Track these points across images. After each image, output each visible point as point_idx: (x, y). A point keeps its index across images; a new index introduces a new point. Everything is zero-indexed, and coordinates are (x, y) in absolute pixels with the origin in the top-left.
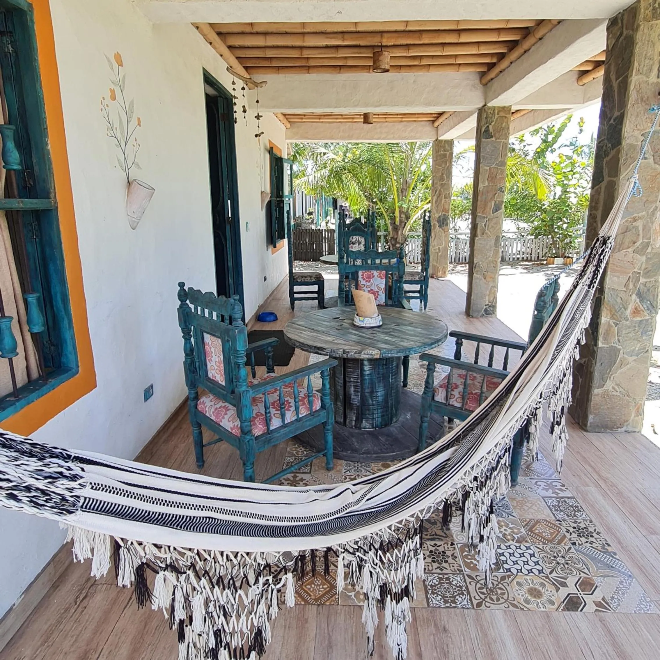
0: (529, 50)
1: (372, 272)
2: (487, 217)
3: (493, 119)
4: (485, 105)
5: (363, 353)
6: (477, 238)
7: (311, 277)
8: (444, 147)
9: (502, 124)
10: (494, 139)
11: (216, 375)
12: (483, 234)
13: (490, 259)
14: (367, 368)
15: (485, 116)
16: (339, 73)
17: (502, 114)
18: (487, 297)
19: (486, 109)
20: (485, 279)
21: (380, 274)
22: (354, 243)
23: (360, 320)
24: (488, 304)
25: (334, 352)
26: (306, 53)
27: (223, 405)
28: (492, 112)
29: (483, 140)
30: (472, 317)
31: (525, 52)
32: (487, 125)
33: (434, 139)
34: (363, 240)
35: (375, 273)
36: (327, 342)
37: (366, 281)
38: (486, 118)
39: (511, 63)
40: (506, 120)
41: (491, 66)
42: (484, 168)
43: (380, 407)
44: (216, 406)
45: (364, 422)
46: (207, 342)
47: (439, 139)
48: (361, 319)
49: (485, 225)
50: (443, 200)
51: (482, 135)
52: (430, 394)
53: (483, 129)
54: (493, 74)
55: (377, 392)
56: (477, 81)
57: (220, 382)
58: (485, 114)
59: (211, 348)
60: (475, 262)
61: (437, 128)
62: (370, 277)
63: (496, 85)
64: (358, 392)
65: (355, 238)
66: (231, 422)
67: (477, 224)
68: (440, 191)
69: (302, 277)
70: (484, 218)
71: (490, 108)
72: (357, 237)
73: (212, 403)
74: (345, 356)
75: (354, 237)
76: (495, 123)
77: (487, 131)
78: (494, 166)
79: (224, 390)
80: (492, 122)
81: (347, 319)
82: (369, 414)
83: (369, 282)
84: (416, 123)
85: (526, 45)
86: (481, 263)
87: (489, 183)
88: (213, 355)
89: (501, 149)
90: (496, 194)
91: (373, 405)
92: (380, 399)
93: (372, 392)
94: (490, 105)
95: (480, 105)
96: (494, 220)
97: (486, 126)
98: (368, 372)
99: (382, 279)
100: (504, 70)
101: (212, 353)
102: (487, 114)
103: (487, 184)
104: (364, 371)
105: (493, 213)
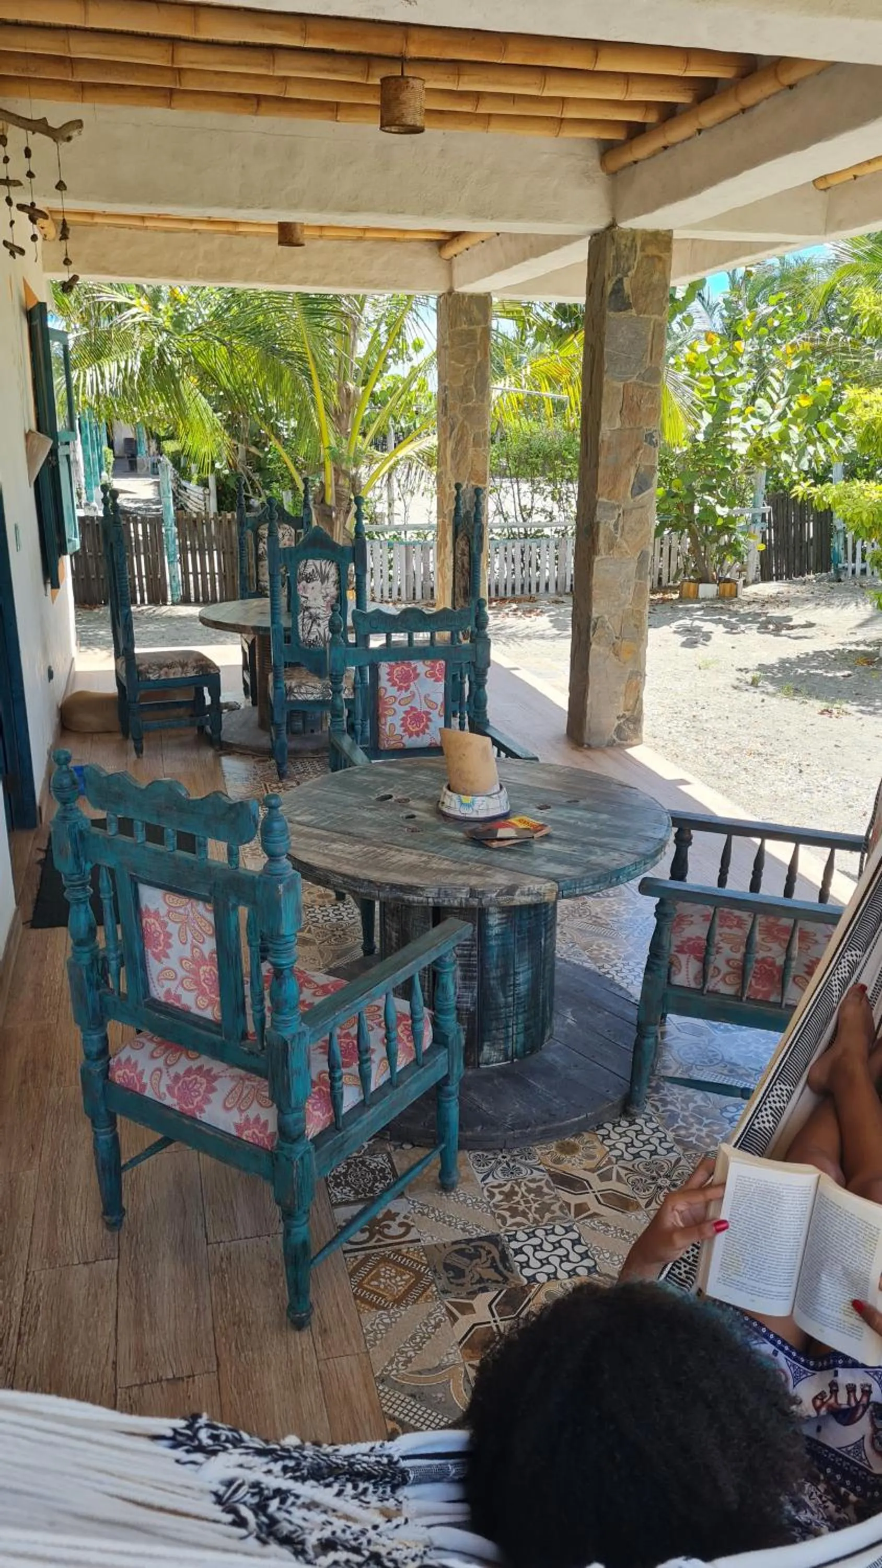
0: (752, 107)
1: (413, 663)
2: (619, 507)
3: (631, 262)
4: (613, 225)
5: (518, 892)
6: (597, 558)
7: (184, 665)
8: (468, 312)
9: (652, 275)
10: (633, 312)
11: (180, 991)
12: (611, 547)
13: (627, 606)
14: (494, 920)
15: (613, 253)
16: (256, 113)
17: (652, 250)
18: (622, 699)
19: (616, 236)
20: (616, 655)
21: (433, 668)
22: (309, 579)
23: (462, 804)
24: (624, 716)
25: (446, 895)
26: (187, 58)
27: (195, 1064)
28: (629, 244)
29: (611, 314)
30: (590, 747)
31: (743, 111)
32: (619, 275)
33: (440, 292)
34: (331, 569)
35: (421, 667)
36: (411, 869)
37: (400, 689)
38: (617, 258)
39: (700, 131)
40: (660, 266)
41: (636, 131)
42: (612, 384)
43: (521, 1010)
44: (172, 1071)
45: (486, 1048)
46: (152, 908)
47: (459, 290)
48: (466, 799)
49: (616, 526)
50: (471, 451)
51: (606, 301)
52: (663, 973)
53: (609, 287)
54: (641, 150)
55: (516, 974)
56: (595, 162)
57: (194, 1010)
58: (614, 247)
59: (163, 924)
60: (594, 615)
61: (450, 260)
62: (407, 678)
63: (645, 178)
64: (472, 978)
65: (312, 566)
66: (235, 1109)
67: (598, 523)
68: (463, 426)
69: (161, 667)
70: (614, 508)
71: (624, 234)
72: (318, 563)
73: (160, 1063)
74: (475, 902)
75: (310, 562)
76: (637, 272)
77: (618, 290)
78: (634, 379)
79: (218, 1033)
80: (629, 269)
81: (413, 797)
82: (498, 1029)
83: (407, 688)
84: (397, 245)
85: (748, 96)
86: (606, 617)
87: (623, 422)
88: (174, 940)
89: (650, 338)
90: (638, 449)
91: (507, 1006)
92: (522, 989)
93: (504, 978)
94: (626, 225)
95: (600, 224)
96: (636, 514)
97: (615, 279)
98: (496, 931)
99: (437, 680)
100: (674, 145)
101: (168, 935)
102: (618, 249)
103: (618, 425)
104: (489, 927)
105: (633, 495)
